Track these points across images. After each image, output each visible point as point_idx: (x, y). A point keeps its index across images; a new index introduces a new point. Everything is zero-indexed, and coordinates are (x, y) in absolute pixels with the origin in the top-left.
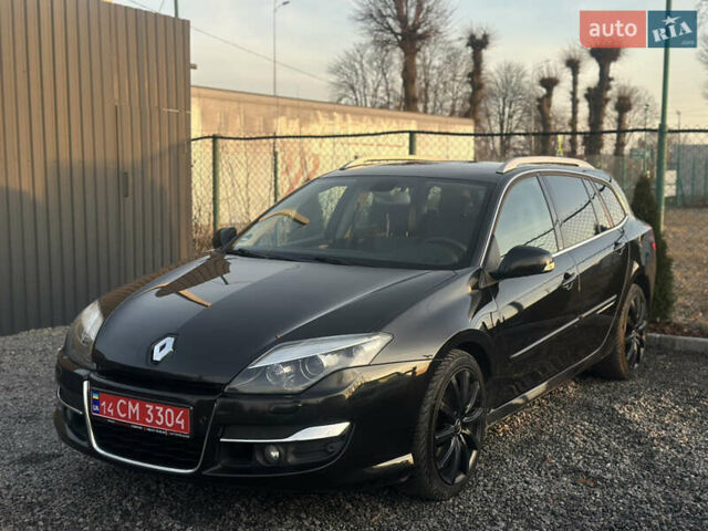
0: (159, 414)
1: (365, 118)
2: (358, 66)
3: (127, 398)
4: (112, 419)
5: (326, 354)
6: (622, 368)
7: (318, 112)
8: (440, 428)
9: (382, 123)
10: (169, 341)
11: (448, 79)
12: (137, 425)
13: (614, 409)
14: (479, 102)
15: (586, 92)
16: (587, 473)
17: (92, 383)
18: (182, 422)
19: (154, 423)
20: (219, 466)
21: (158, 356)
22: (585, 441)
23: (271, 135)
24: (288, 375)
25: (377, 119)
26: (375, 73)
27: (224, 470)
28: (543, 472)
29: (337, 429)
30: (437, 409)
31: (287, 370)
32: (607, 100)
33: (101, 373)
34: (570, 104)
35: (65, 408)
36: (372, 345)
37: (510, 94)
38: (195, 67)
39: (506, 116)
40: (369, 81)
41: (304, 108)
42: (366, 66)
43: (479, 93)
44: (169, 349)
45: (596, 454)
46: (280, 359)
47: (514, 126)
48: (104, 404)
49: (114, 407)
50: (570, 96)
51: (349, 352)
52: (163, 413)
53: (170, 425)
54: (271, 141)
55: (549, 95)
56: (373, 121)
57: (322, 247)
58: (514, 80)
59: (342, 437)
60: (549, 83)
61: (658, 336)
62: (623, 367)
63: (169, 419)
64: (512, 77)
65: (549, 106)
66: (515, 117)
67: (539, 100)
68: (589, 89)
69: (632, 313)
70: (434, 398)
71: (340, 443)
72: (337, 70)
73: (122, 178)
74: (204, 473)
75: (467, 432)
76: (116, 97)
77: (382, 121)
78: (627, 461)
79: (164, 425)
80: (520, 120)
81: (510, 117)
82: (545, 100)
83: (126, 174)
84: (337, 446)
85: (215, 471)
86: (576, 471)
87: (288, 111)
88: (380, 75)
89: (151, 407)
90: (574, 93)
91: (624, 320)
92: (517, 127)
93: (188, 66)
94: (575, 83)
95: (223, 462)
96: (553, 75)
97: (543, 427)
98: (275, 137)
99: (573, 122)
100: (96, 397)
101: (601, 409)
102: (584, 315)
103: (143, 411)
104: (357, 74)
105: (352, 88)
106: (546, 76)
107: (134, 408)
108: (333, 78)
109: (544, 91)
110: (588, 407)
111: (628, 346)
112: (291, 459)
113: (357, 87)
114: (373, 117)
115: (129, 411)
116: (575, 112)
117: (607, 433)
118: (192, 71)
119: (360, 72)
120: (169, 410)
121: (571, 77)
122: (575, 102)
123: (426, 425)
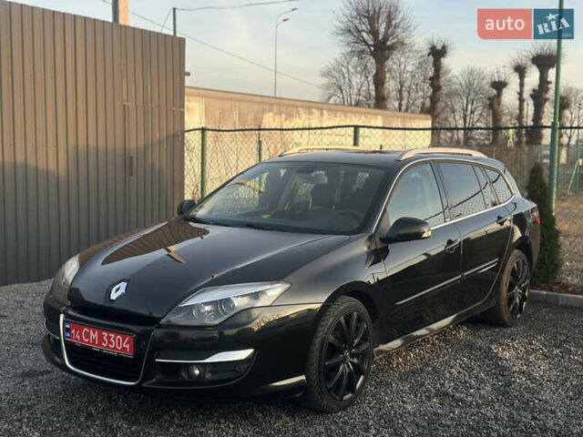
0: (112, 340)
1: (339, 114)
2: (345, 70)
3: (89, 327)
4: (78, 343)
5: (238, 297)
6: (506, 318)
7: (300, 109)
8: (329, 356)
9: (354, 118)
10: (123, 285)
11: (420, 81)
12: (96, 348)
13: (490, 349)
14: (438, 100)
15: (532, 93)
16: (453, 396)
17: (67, 316)
18: (128, 346)
19: (108, 347)
20: (155, 380)
21: (114, 296)
22: (460, 373)
23: (256, 127)
24: (209, 312)
25: (349, 115)
26: (359, 76)
27: (158, 383)
28: (419, 395)
29: (244, 354)
30: (326, 342)
31: (208, 308)
32: (546, 100)
33: (74, 309)
34: (517, 102)
35: (49, 335)
36: (274, 291)
37: (472, 94)
38: (189, 74)
39: (469, 112)
40: (354, 83)
41: (289, 106)
42: (352, 70)
43: (439, 93)
44: (122, 290)
45: (466, 382)
46: (203, 300)
47: (475, 120)
48: (73, 331)
49: (81, 334)
50: (518, 96)
51: (256, 296)
52: (114, 339)
53: (119, 348)
54: (257, 132)
55: (499, 95)
56: (346, 116)
57: (265, 216)
58: (476, 82)
59: (247, 360)
60: (499, 86)
61: (545, 293)
62: (506, 316)
63: (118, 344)
64: (474, 80)
65: (499, 104)
66: (476, 113)
67: (490, 99)
68: (534, 90)
69: (514, 274)
70: (325, 333)
71: (246, 366)
72: (328, 74)
73: (128, 161)
74: (144, 385)
75: (355, 361)
76: (125, 97)
77: (353, 116)
78: (488, 389)
79: (115, 348)
80: (481, 115)
81: (472, 112)
82: (496, 99)
83: (131, 158)
84: (243, 367)
85: (152, 384)
86: (446, 394)
87: (275, 108)
88: (363, 79)
89: (106, 334)
90: (521, 94)
91: (506, 278)
92: (478, 121)
93: (183, 74)
94: (522, 85)
95: (158, 377)
96: (503, 79)
97: (429, 360)
98: (260, 130)
99: (520, 117)
100: (68, 326)
101: (481, 348)
102: (465, 274)
103: (101, 337)
104: (344, 77)
105: (340, 88)
106: (497, 80)
107: (94, 335)
108: (325, 80)
109: (495, 92)
110: (471, 347)
111: (511, 299)
112: (208, 376)
113: (343, 88)
114: (345, 113)
115: (90, 337)
116: (521, 108)
117: (479, 366)
118: (186, 77)
119: (346, 75)
120: (118, 337)
121: (518, 81)
122: (521, 100)
123: (318, 353)
